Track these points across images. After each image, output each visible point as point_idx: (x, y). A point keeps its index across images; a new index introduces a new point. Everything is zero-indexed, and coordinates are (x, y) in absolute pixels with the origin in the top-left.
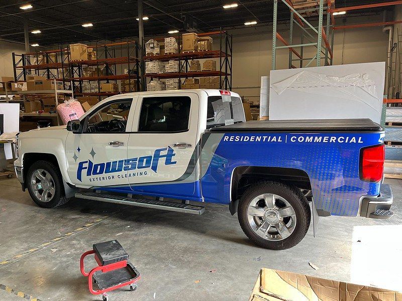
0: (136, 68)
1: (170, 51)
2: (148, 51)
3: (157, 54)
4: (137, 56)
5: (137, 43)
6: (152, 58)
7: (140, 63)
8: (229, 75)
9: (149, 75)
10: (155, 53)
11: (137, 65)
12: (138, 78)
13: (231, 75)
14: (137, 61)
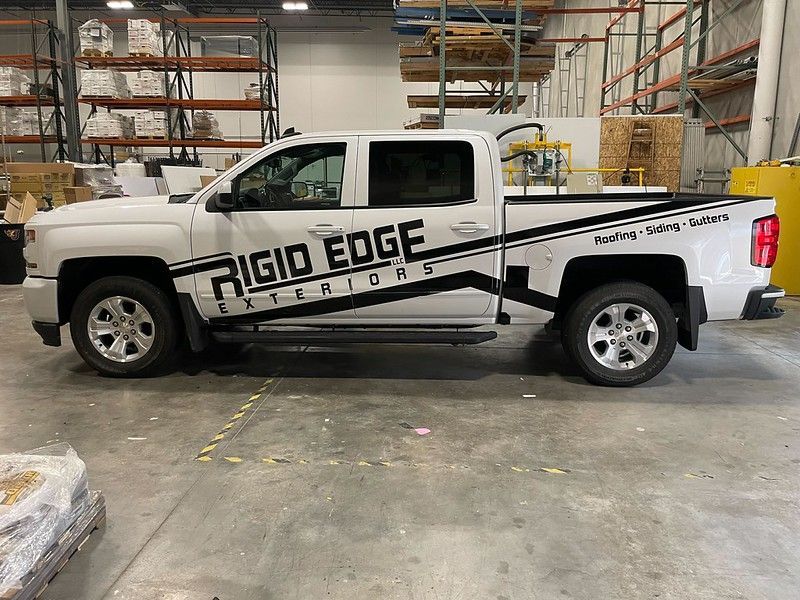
0: (50, 82)
1: (143, 51)
2: (85, 44)
3: (107, 53)
4: (53, 54)
5: (52, 26)
6: (96, 62)
7: (59, 71)
8: (274, 109)
9: (87, 99)
10: (104, 50)
11: (55, 74)
12: (57, 104)
13: (277, 110)
14: (53, 66)
